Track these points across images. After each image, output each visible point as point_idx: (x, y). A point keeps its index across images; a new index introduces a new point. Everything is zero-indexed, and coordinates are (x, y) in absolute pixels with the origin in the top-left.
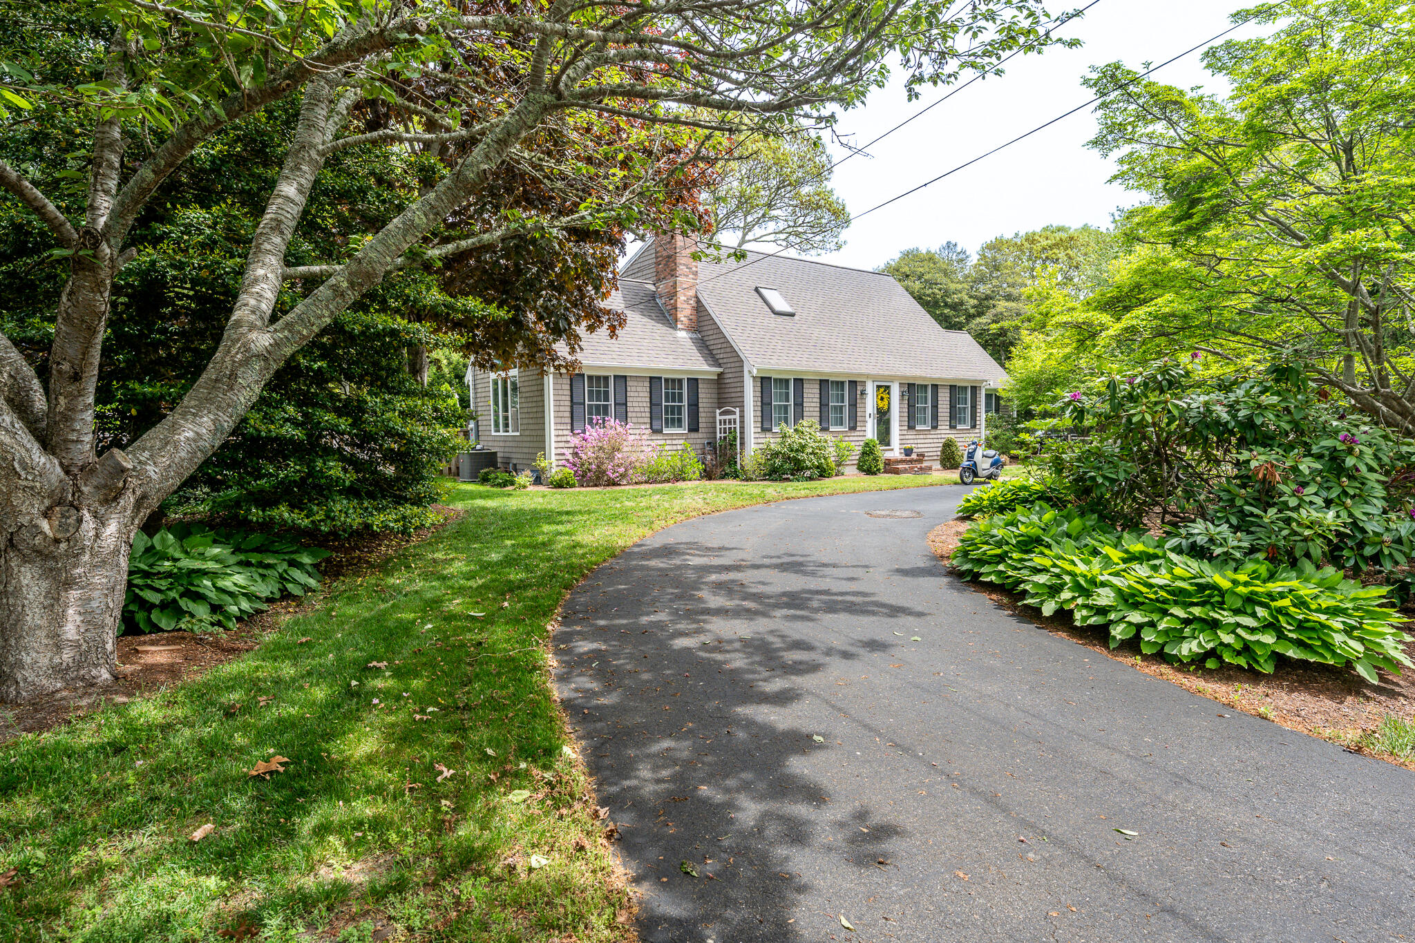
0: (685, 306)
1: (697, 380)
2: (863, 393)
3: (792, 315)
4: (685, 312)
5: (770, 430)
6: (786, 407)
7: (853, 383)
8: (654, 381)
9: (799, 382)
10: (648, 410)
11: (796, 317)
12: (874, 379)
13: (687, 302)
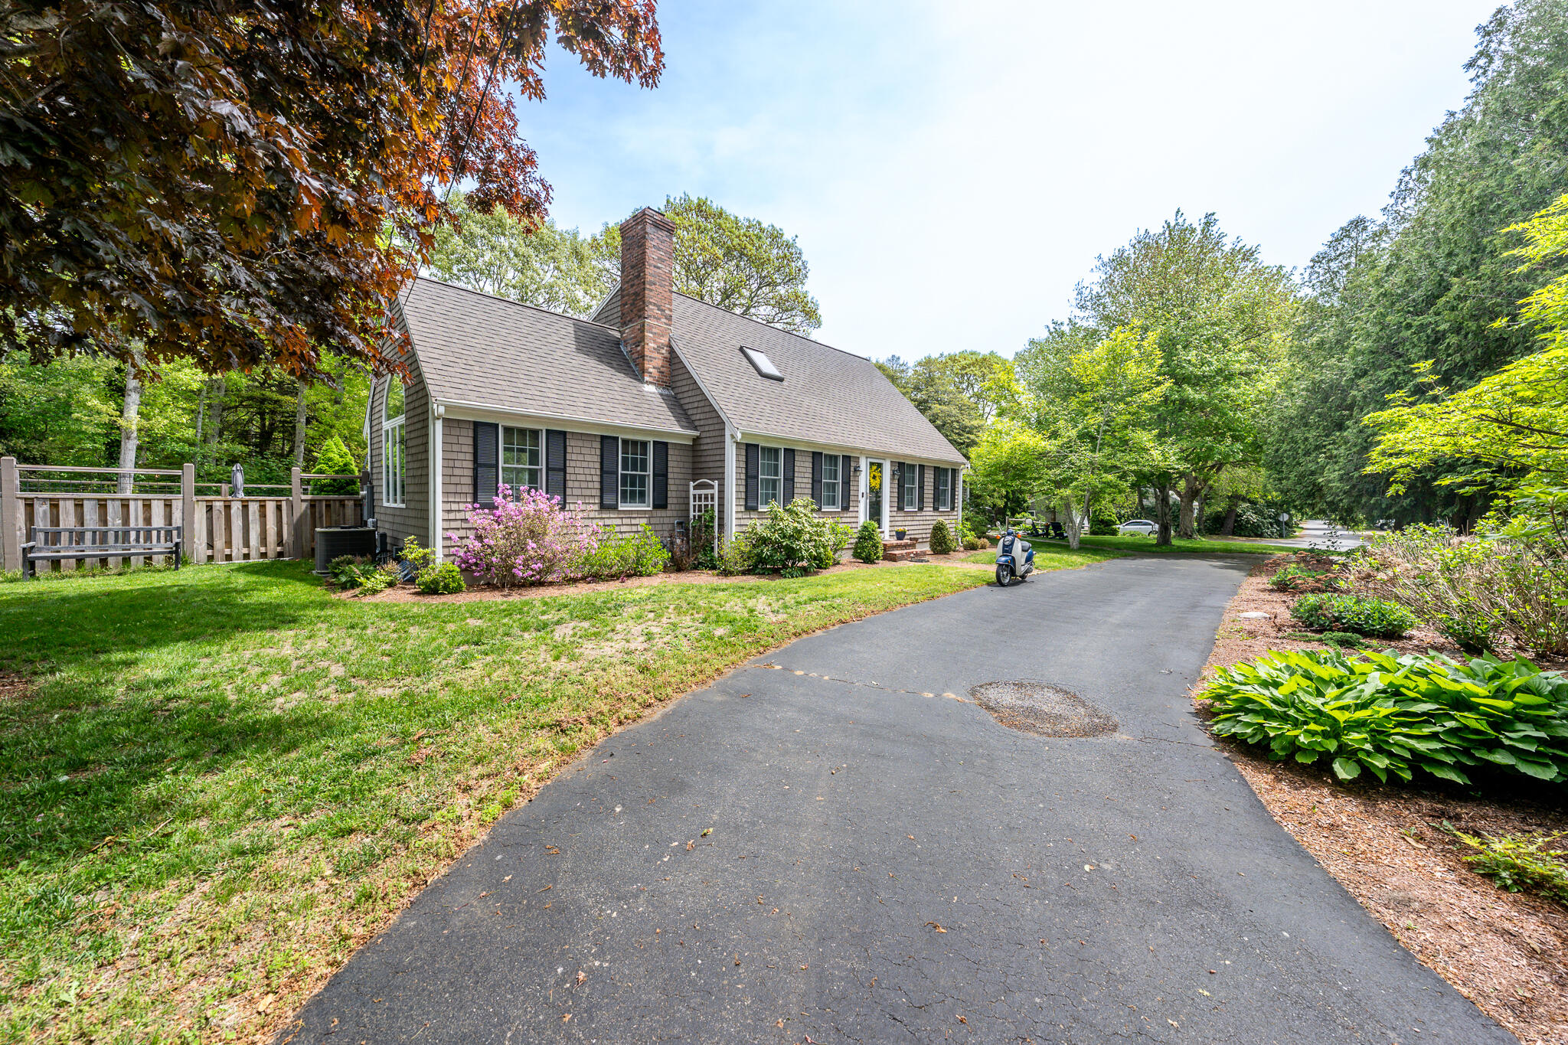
0: (655, 355)
1: (666, 444)
2: (857, 469)
3: (781, 380)
4: (654, 364)
5: (755, 509)
6: (774, 482)
7: (847, 459)
8: (607, 442)
9: (790, 453)
10: (597, 478)
11: (785, 383)
12: (868, 454)
13: (658, 350)
